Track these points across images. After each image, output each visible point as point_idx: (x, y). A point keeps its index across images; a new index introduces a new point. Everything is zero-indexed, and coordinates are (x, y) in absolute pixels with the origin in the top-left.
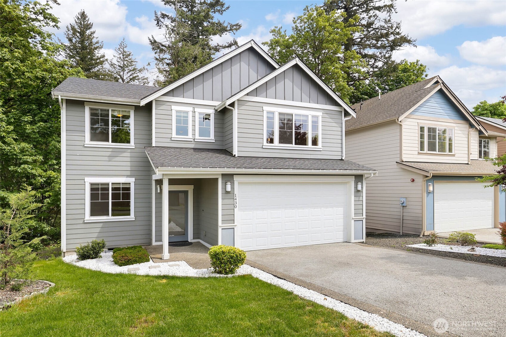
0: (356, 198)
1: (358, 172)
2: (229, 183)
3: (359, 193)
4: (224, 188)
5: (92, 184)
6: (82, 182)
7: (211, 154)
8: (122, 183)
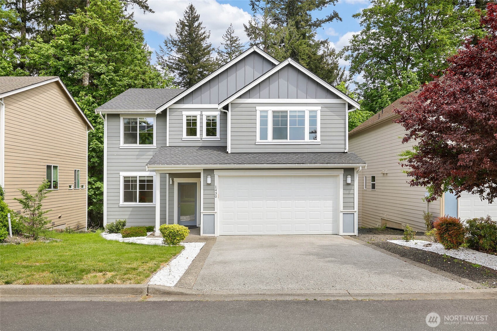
0: (345, 191)
1: (348, 166)
2: (209, 177)
3: (349, 187)
4: (205, 180)
5: (125, 177)
6: (117, 176)
7: (209, 151)
8: (147, 176)
